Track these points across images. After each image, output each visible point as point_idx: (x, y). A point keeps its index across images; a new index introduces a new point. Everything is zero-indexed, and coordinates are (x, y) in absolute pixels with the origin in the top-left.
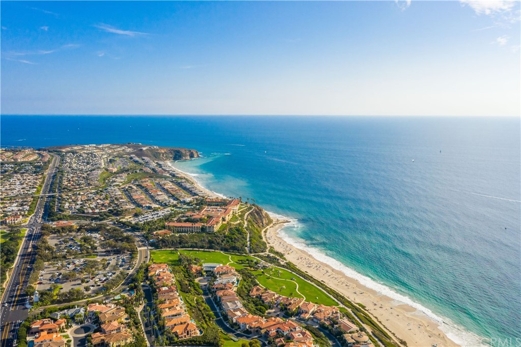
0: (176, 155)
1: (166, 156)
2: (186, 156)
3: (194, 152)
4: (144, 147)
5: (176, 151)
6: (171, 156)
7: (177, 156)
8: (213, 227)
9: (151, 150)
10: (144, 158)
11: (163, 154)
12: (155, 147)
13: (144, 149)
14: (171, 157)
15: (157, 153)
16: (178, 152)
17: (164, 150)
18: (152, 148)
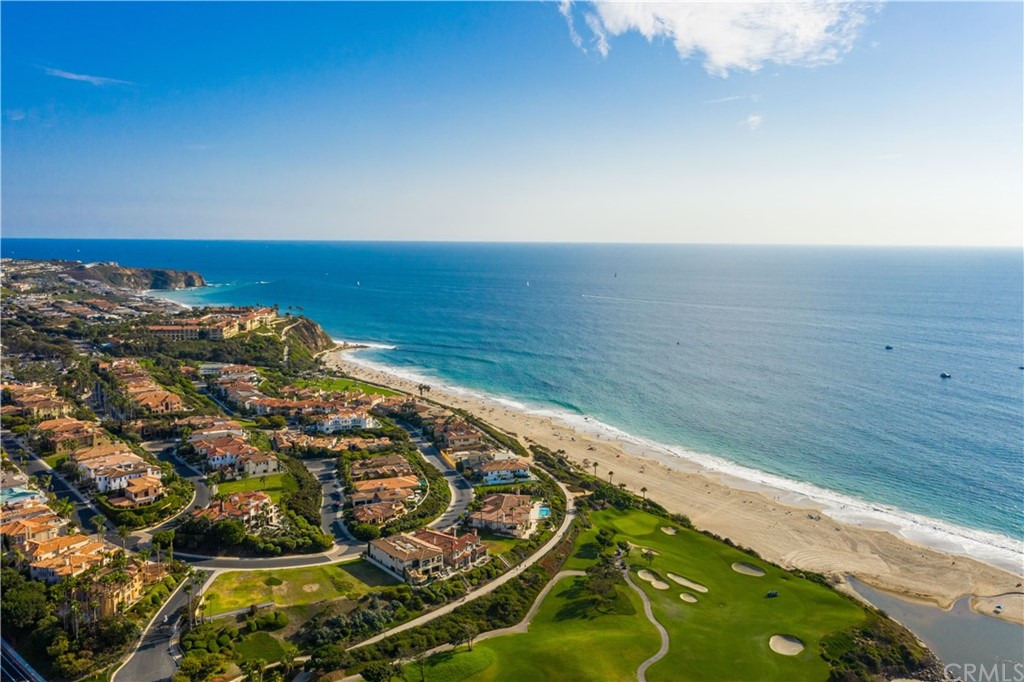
0: (156, 280)
1: (135, 281)
2: (176, 282)
3: (195, 277)
4: (87, 263)
5: (157, 272)
6: (147, 282)
7: (160, 282)
8: (221, 331)
9: (101, 268)
10: (87, 280)
11: (129, 277)
12: (112, 264)
13: (88, 266)
14: (146, 284)
15: (115, 274)
16: (162, 274)
17: (130, 270)
18: (105, 265)
